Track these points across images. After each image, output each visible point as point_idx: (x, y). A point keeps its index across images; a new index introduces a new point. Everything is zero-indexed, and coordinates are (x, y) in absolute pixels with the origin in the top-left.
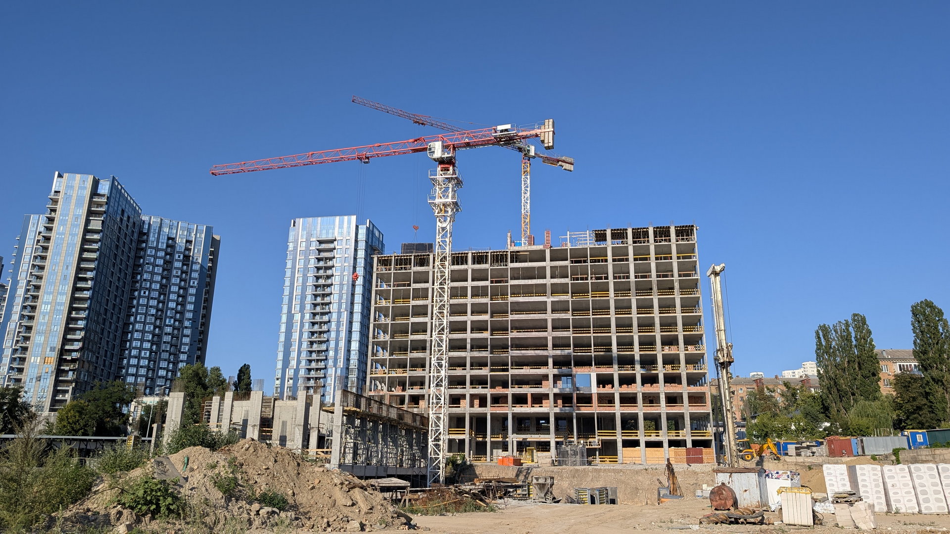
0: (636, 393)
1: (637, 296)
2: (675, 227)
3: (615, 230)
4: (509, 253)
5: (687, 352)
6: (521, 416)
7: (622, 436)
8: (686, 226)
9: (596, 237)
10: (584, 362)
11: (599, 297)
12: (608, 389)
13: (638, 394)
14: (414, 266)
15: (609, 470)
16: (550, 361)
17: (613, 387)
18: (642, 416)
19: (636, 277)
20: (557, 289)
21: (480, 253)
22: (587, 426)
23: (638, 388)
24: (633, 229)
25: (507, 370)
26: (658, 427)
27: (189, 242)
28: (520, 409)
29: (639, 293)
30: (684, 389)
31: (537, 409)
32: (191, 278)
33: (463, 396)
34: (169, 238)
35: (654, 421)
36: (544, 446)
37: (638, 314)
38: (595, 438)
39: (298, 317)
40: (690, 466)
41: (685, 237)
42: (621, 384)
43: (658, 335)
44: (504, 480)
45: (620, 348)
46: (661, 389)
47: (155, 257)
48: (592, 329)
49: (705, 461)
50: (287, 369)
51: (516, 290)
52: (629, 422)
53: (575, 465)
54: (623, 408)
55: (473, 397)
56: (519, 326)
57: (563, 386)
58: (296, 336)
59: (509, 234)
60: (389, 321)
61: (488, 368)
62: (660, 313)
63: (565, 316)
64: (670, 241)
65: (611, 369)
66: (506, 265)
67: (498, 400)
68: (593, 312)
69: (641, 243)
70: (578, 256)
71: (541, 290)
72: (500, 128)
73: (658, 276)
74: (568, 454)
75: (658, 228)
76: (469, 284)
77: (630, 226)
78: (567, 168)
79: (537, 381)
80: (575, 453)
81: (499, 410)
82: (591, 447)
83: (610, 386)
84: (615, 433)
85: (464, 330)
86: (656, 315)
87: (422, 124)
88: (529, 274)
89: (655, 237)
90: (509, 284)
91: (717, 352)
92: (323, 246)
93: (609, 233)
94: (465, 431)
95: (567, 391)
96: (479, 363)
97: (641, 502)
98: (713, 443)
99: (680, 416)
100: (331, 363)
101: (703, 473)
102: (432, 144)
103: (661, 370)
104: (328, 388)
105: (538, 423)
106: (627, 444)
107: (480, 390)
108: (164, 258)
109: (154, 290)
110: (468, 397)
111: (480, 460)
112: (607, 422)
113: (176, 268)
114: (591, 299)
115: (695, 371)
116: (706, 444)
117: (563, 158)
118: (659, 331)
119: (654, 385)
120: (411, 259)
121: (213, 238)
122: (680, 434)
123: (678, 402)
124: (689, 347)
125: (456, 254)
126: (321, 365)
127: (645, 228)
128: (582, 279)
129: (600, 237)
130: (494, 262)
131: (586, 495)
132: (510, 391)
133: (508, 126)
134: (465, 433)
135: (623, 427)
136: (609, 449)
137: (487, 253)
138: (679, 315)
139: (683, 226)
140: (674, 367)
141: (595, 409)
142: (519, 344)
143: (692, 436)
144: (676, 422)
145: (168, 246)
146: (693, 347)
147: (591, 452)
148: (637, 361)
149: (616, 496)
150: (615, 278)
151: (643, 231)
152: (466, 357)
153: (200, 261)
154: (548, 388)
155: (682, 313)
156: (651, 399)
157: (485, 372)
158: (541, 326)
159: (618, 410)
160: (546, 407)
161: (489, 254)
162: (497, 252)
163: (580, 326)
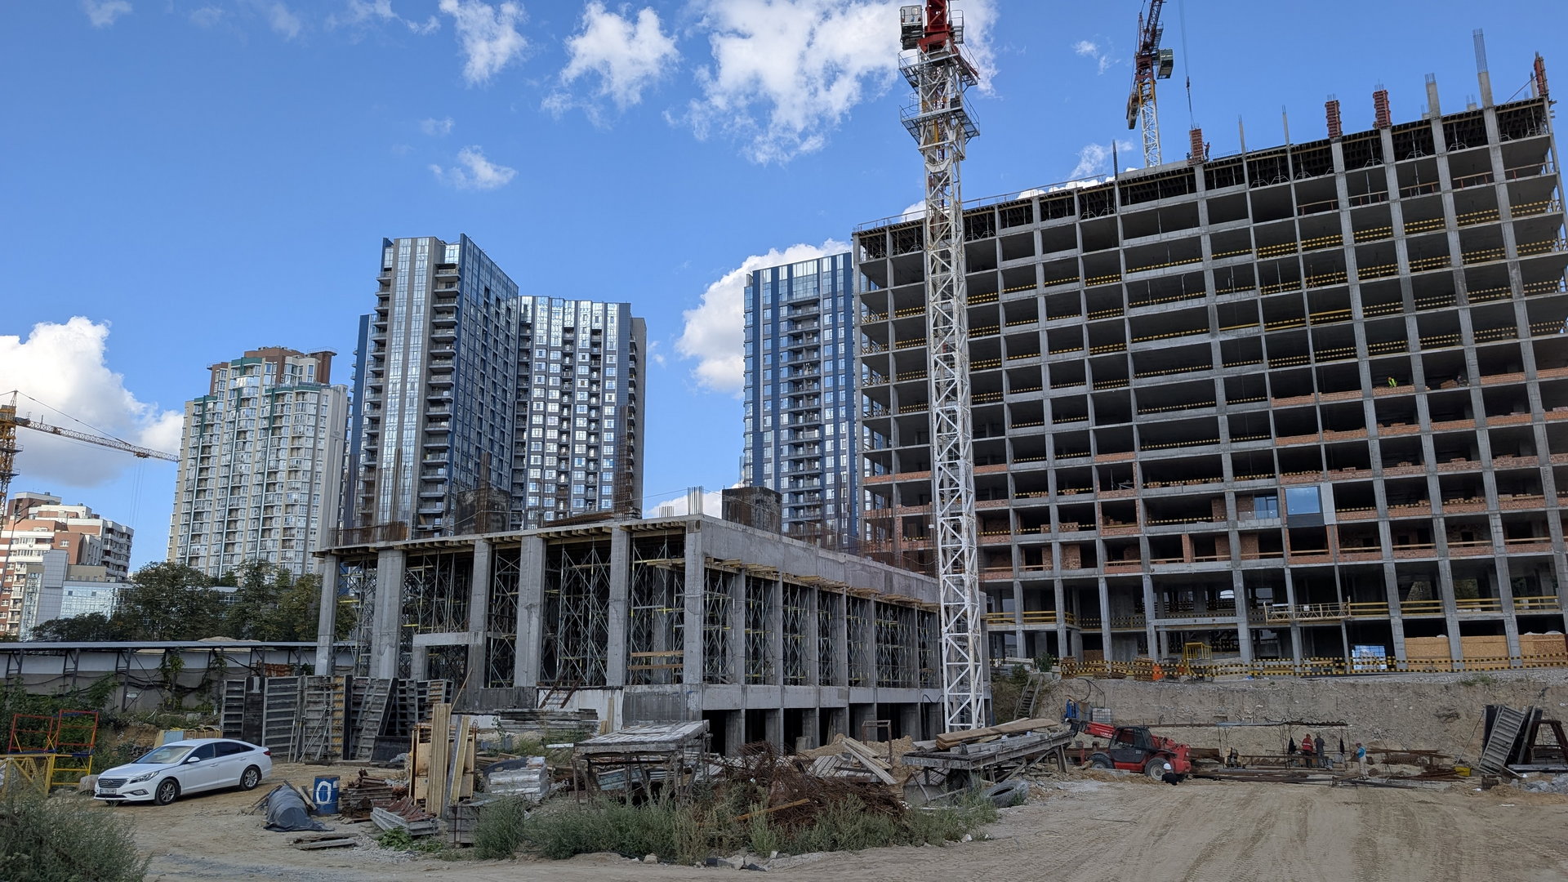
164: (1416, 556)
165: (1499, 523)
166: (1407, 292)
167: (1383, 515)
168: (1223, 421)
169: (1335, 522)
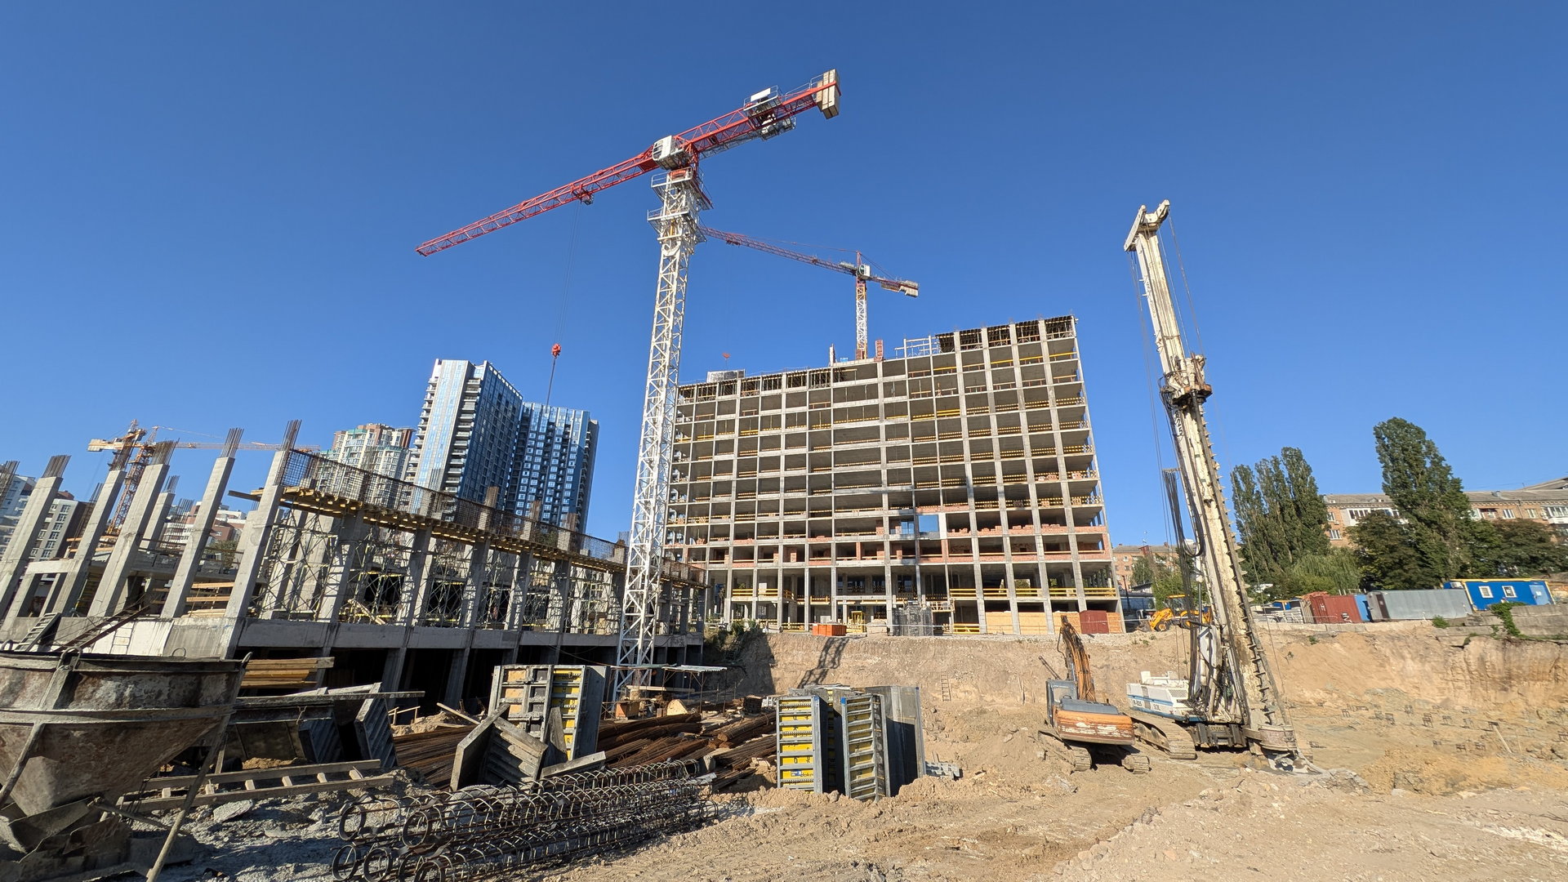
0: (1001, 539)
1: (997, 411)
2: (1046, 321)
3: (964, 332)
4: (831, 372)
5: (1071, 480)
7: (984, 595)
8: (1061, 319)
9: (942, 345)
10: (931, 500)
11: (947, 416)
12: (962, 534)
13: (1004, 539)
14: (719, 396)
16: (885, 500)
17: (969, 530)
18: (1012, 569)
19: (995, 388)
20: (892, 410)
21: (796, 374)
22: (935, 585)
23: (1003, 532)
27: (567, 426)
28: (845, 563)
29: (1000, 408)
31: (869, 562)
32: (569, 460)
34: (549, 423)
37: (999, 434)
38: (946, 599)
41: (1059, 333)
43: (1029, 460)
45: (977, 480)
46: (1037, 531)
47: (536, 440)
48: (938, 457)
49: (1111, 629)
53: (918, 634)
54: (984, 558)
57: (903, 532)
59: (831, 349)
60: (689, 461)
61: (806, 513)
62: (1030, 432)
63: (903, 442)
64: (1039, 339)
65: (965, 507)
66: (829, 386)
68: (939, 436)
69: (1000, 345)
73: (1025, 384)
74: (907, 620)
75: (1021, 324)
76: (784, 411)
77: (985, 326)
79: (871, 526)
80: (917, 619)
81: (820, 564)
82: (941, 611)
83: (965, 530)
84: (975, 592)
85: (777, 467)
86: (1025, 434)
88: (857, 393)
89: (1019, 335)
90: (832, 408)
93: (957, 337)
94: (776, 591)
96: (792, 507)
99: (1065, 569)
102: (658, 142)
103: (1034, 507)
106: (991, 607)
107: (796, 541)
108: (545, 442)
109: (535, 471)
110: (781, 550)
112: (962, 578)
113: (555, 450)
114: (935, 419)
115: (1084, 506)
116: (1109, 606)
117: (906, 282)
118: (1030, 454)
119: (1027, 526)
120: (715, 387)
121: (590, 423)
122: (1068, 593)
123: (1063, 548)
124: (1074, 474)
125: (768, 377)
127: (1004, 327)
128: (924, 395)
129: (947, 344)
130: (813, 384)
132: (834, 540)
133: (767, 92)
134: (776, 595)
135: (986, 584)
136: (966, 613)
137: (805, 373)
138: (1057, 432)
139: (1056, 319)
140: (1053, 501)
141: (945, 560)
143: (1086, 595)
145: (548, 430)
146: (1078, 473)
148: (1001, 495)
151: (1002, 330)
152: (779, 500)
153: (577, 443)
154: (883, 535)
155: (1061, 429)
157: (802, 517)
159: (977, 560)
160: (881, 559)
161: (808, 374)
162: (817, 371)
164: (992, 560)
165: (1041, 541)
166: (991, 400)
167: (974, 535)
168: (884, 473)
169: (946, 537)
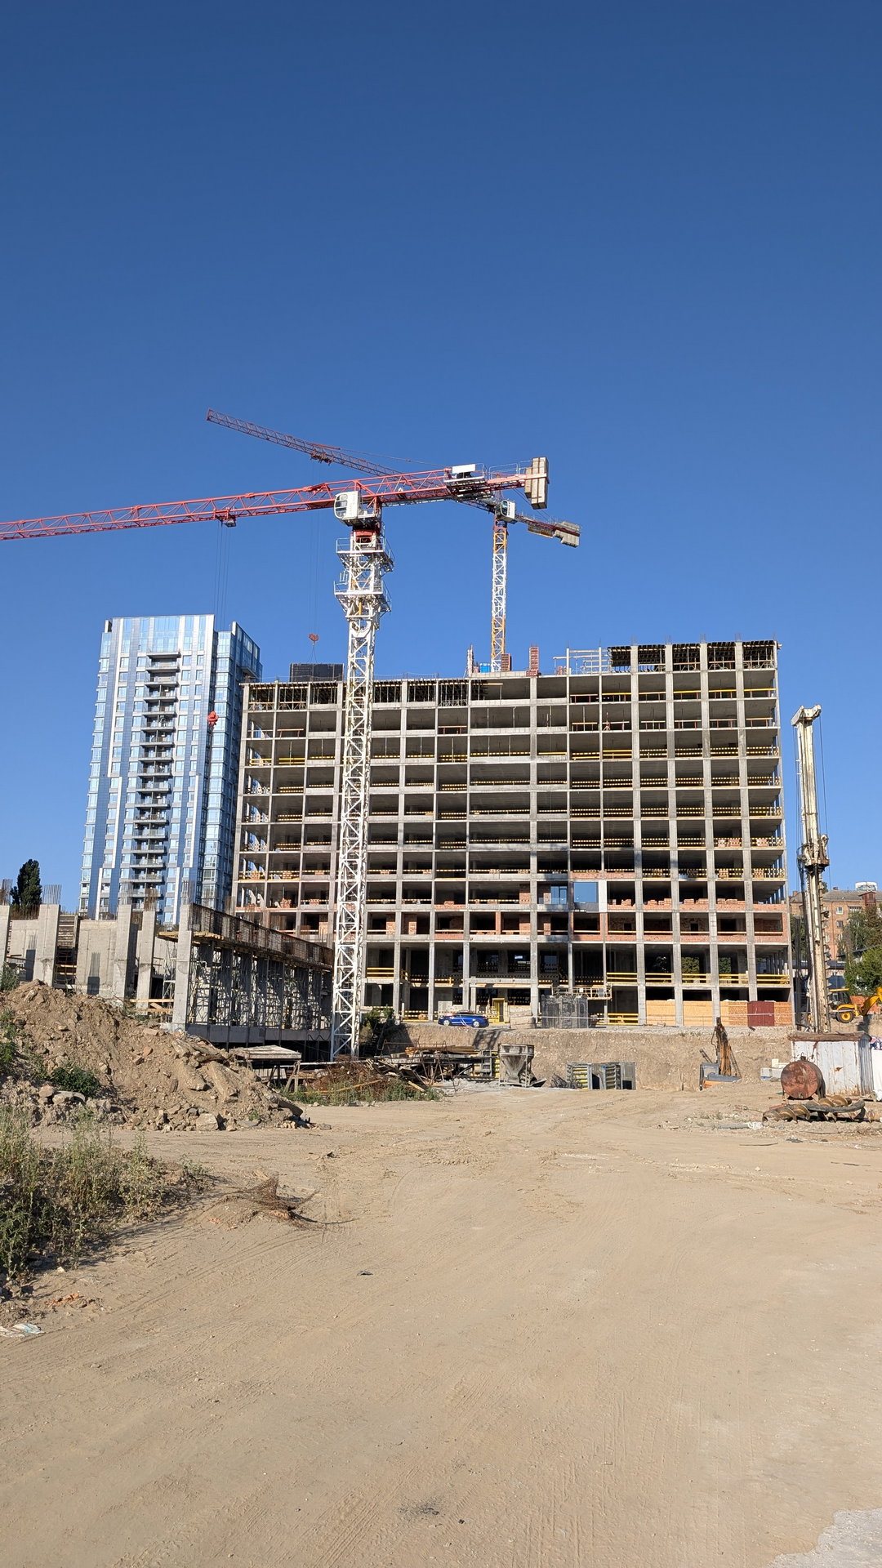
0: (670, 914)
1: (676, 756)
2: (744, 643)
3: (644, 647)
4: (469, 684)
5: (754, 848)
6: (485, 948)
7: (646, 981)
8: (762, 643)
9: (614, 658)
10: (588, 863)
11: (615, 757)
12: (625, 907)
13: (673, 915)
14: (311, 703)
15: (623, 1035)
16: (534, 861)
17: (633, 902)
18: (680, 951)
19: (676, 726)
20: (547, 745)
21: (421, 682)
22: (590, 965)
23: (673, 906)
24: (674, 646)
25: (463, 875)
26: (704, 968)
28: (482, 938)
29: (680, 752)
30: (748, 908)
31: (510, 938)
33: (392, 917)
35: (697, 959)
36: (520, 997)
37: (677, 785)
38: (602, 984)
39: (117, 783)
40: (754, 1029)
41: (759, 661)
42: (646, 899)
43: (708, 819)
44: (453, 1050)
45: (646, 842)
46: (712, 907)
48: (602, 810)
49: (777, 1021)
50: (101, 869)
51: (481, 745)
52: (659, 960)
53: (570, 1027)
54: (649, 937)
55: (406, 917)
56: (483, 804)
57: (553, 901)
58: (114, 815)
59: (470, 652)
60: (269, 793)
61: (432, 872)
62: (713, 785)
63: (559, 788)
64: (734, 667)
65: (630, 874)
66: (465, 704)
67: (447, 922)
68: (604, 782)
69: (686, 669)
70: (584, 690)
71: (520, 746)
72: (457, 470)
73: (712, 725)
74: (558, 1010)
75: (714, 644)
76: (403, 734)
77: (670, 641)
78: (569, 542)
79: (512, 893)
80: (570, 1009)
81: (449, 938)
82: (596, 998)
83: (629, 901)
84: (635, 976)
85: (394, 809)
86: (707, 788)
87: (326, 460)
88: (502, 718)
89: (710, 659)
90: (468, 735)
91: (803, 850)
92: (159, 666)
93: (634, 653)
94: (392, 971)
95: (560, 908)
96: (416, 863)
97: (673, 1086)
98: (792, 994)
99: (739, 950)
100: (173, 859)
101: (773, 1041)
102: (341, 495)
103: (711, 877)
104: (168, 901)
105: (510, 960)
106: (653, 994)
107: (418, 907)
110: (398, 917)
111: (417, 1018)
112: (623, 959)
114: (601, 761)
115: (766, 880)
116: (780, 995)
117: (563, 524)
118: (711, 814)
119: (700, 900)
120: (305, 690)
122: (739, 980)
123: (738, 927)
124: (759, 840)
125: (381, 683)
126: (158, 863)
127: (693, 645)
128: (588, 728)
129: (620, 658)
130: (444, 699)
131: (585, 1074)
132: (467, 909)
133: (471, 468)
134: (392, 976)
135: (649, 967)
136: (624, 1002)
137: (433, 682)
138: (744, 788)
139: (756, 643)
140: (732, 872)
141: (603, 938)
142: (483, 834)
143: (758, 982)
144: (733, 959)
146: (764, 840)
147: (595, 1007)
148: (674, 862)
149: (634, 1077)
150: (642, 726)
151: (690, 650)
152: (396, 853)
154: (527, 903)
155: (749, 784)
156: (694, 923)
157: (426, 877)
158: (519, 804)
159: (640, 939)
160: (525, 934)
161: (437, 685)
162: (450, 681)
163: (583, 805)
164: (658, 940)
167: (639, 909)
168: (533, 826)
169: (605, 910)
